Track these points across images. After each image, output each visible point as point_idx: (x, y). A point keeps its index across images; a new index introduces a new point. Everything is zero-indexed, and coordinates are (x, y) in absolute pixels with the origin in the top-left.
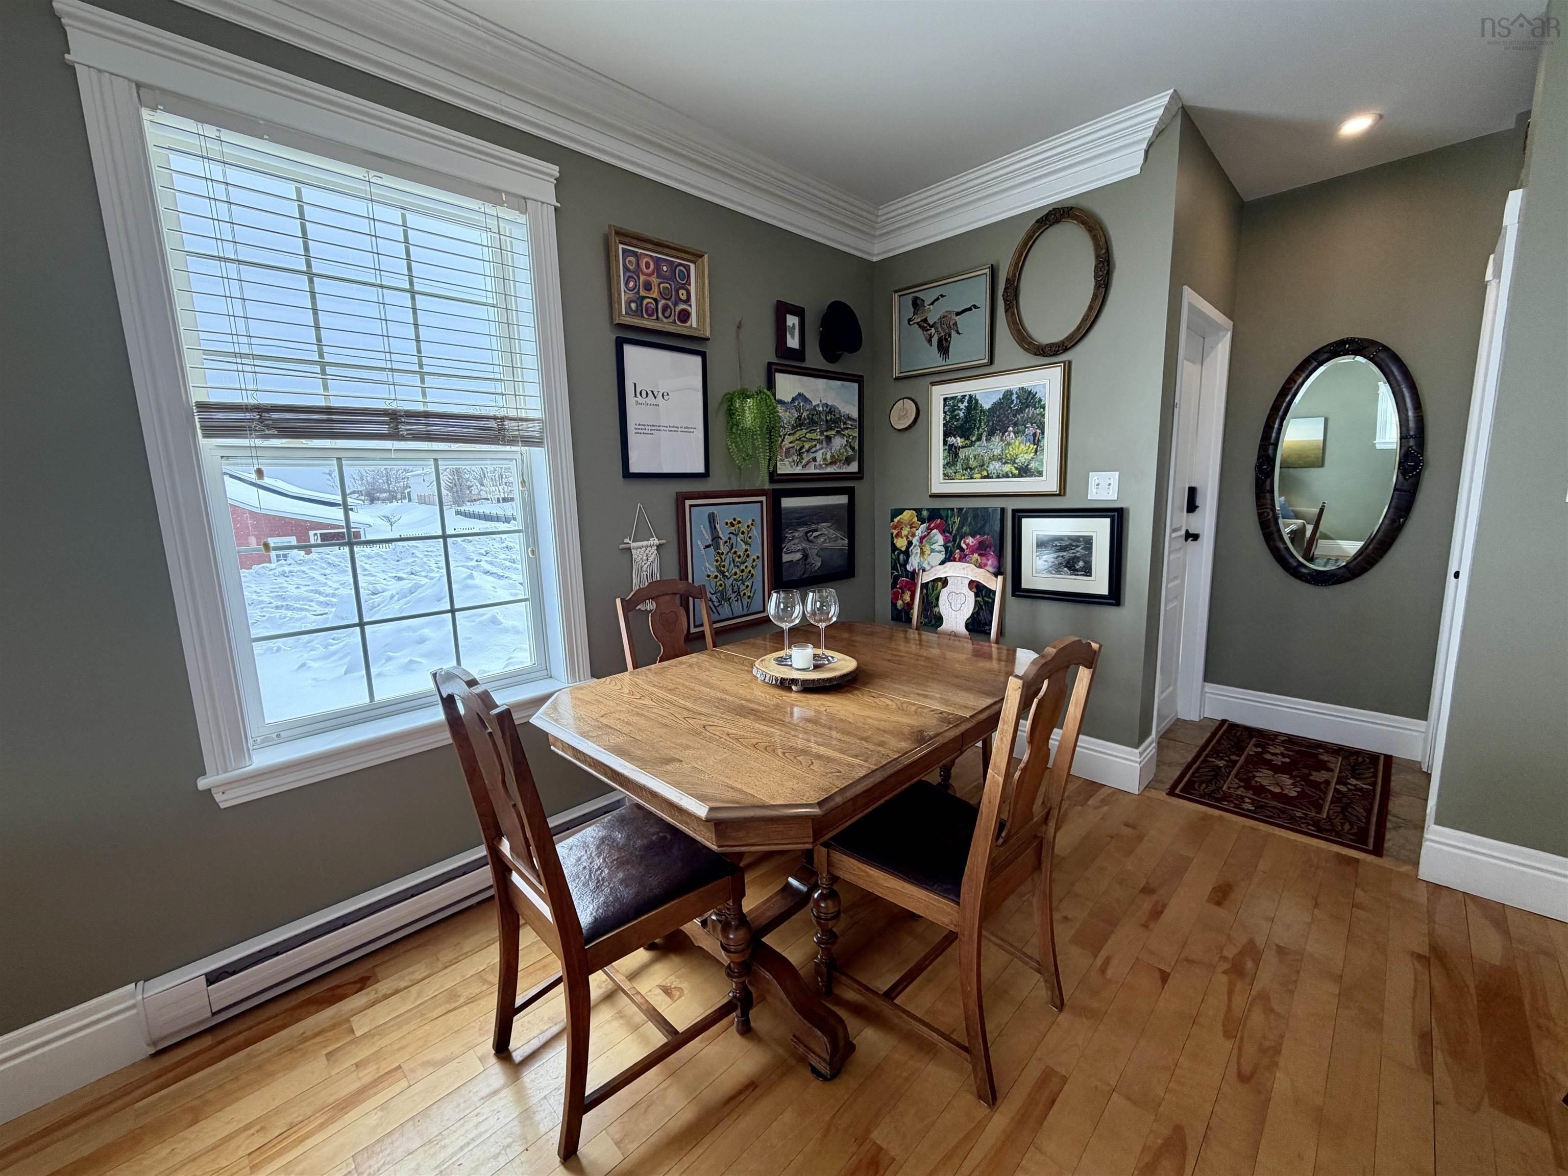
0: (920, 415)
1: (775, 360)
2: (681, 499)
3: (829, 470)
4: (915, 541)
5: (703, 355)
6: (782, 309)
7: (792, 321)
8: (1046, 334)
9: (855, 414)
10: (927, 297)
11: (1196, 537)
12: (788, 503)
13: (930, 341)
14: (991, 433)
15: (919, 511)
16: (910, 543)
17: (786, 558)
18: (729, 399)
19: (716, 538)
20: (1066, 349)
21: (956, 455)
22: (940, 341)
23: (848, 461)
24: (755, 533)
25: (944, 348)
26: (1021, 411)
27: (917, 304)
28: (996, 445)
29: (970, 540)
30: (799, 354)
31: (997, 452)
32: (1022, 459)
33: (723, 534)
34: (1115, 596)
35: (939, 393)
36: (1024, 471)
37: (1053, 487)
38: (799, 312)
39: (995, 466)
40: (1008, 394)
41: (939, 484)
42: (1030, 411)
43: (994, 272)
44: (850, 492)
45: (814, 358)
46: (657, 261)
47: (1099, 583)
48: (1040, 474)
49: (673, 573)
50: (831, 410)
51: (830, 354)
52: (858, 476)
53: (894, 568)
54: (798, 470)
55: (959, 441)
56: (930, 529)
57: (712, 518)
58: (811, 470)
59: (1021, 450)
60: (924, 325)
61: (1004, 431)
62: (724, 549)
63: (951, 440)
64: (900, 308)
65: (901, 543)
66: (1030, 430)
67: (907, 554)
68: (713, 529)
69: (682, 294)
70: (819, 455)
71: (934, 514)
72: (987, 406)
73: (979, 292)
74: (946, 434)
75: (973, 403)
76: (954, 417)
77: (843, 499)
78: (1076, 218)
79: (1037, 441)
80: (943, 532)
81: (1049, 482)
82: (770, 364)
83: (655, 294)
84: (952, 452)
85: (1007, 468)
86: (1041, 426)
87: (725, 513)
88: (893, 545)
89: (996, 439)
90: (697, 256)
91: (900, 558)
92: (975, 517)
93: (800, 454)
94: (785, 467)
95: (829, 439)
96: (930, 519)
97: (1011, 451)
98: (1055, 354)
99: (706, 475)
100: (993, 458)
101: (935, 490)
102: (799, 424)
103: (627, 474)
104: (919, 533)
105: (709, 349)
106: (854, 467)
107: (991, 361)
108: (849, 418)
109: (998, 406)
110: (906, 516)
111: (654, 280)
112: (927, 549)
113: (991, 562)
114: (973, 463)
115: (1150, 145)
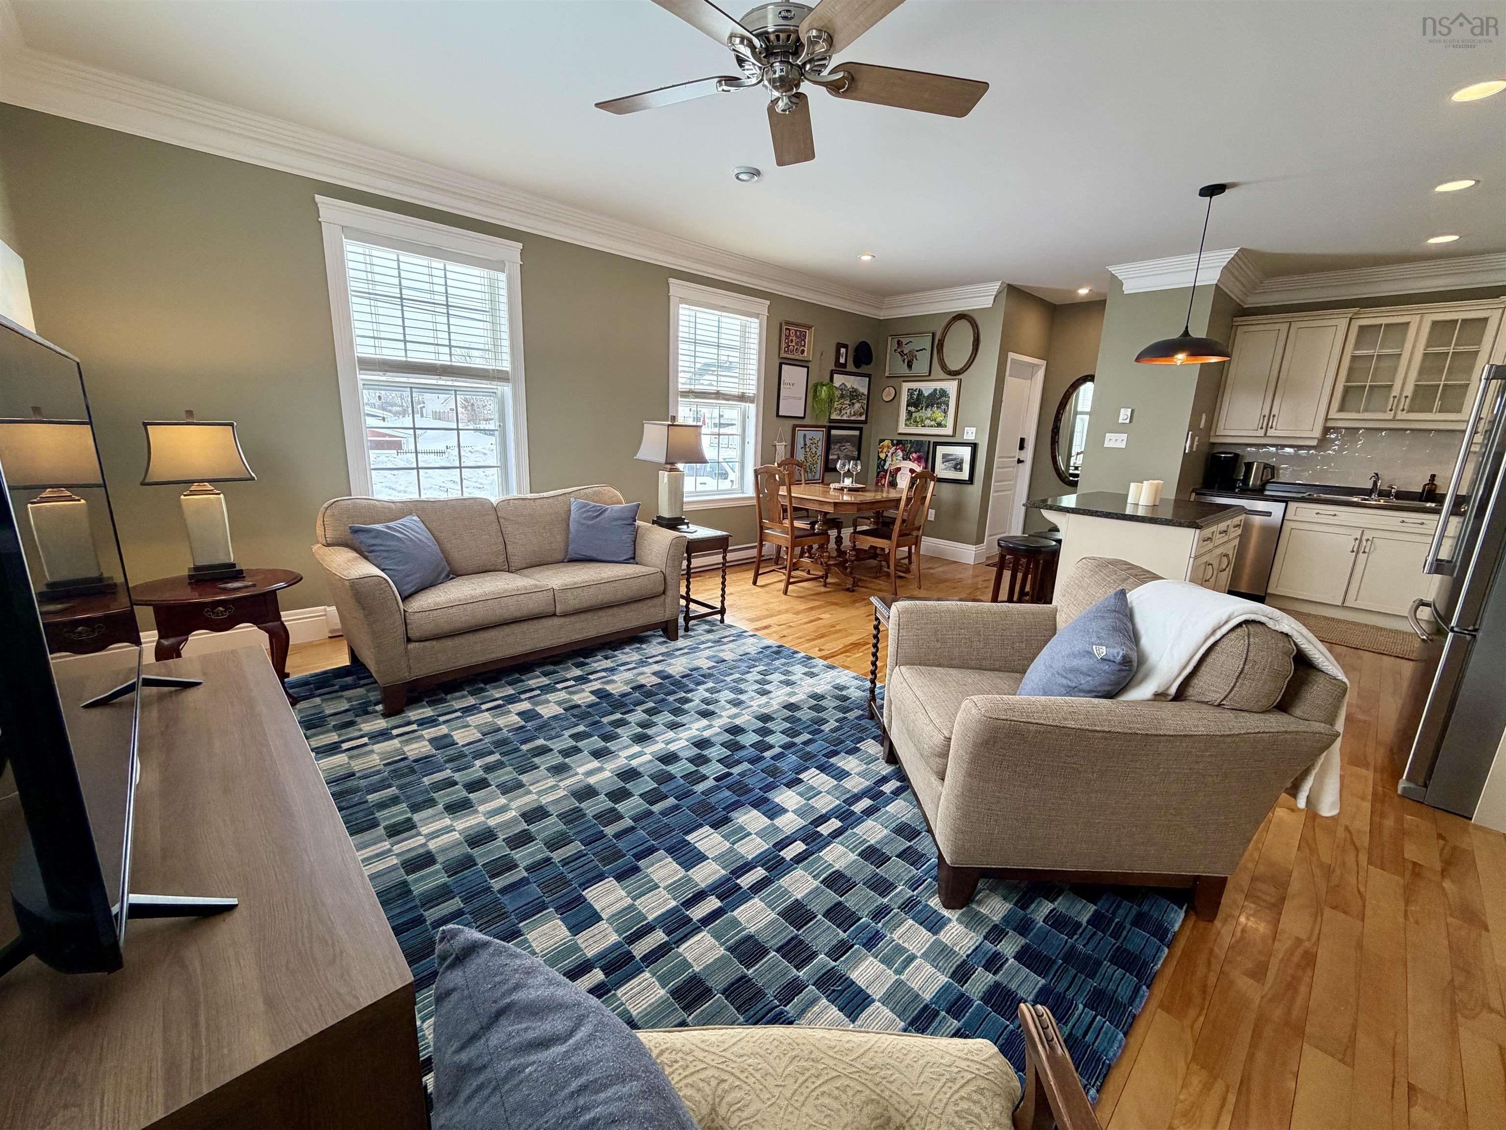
0: (897, 394)
1: (834, 368)
2: (794, 427)
3: (852, 418)
4: (889, 455)
5: (808, 367)
6: (839, 346)
7: (843, 350)
8: (954, 367)
9: (866, 393)
10: (904, 341)
11: (1022, 461)
12: (834, 432)
13: (904, 361)
14: (927, 407)
15: (892, 441)
16: (887, 456)
17: (831, 457)
18: (816, 386)
19: (805, 445)
20: (959, 374)
21: (911, 415)
22: (908, 362)
23: (861, 415)
24: (820, 444)
25: (910, 366)
26: (940, 398)
27: (899, 343)
28: (929, 413)
29: (914, 455)
30: (844, 365)
31: (929, 415)
32: (939, 420)
33: (808, 444)
34: (971, 480)
35: (906, 386)
36: (939, 425)
37: (951, 433)
38: (845, 346)
39: (927, 422)
40: (935, 390)
41: (902, 429)
42: (944, 399)
43: (934, 335)
44: (861, 429)
45: (851, 367)
46: (796, 331)
47: (965, 475)
48: (946, 426)
49: (788, 456)
50: (855, 390)
51: (857, 364)
52: (865, 422)
53: (878, 468)
54: (839, 418)
55: (913, 409)
56: (896, 449)
57: (805, 436)
58: (845, 418)
59: (939, 415)
60: (902, 353)
61: (932, 406)
62: (808, 450)
63: (910, 408)
64: (891, 344)
65: (882, 456)
66: (943, 407)
67: (885, 461)
68: (805, 441)
69: (803, 343)
70: (848, 411)
71: (899, 442)
72: (926, 395)
73: (926, 343)
74: (908, 406)
75: (920, 392)
76: (911, 398)
77: (857, 433)
78: (967, 320)
79: (945, 412)
80: (902, 451)
81: (949, 431)
82: (832, 370)
83: (794, 344)
84: (910, 413)
85: (933, 423)
86: (948, 406)
87: (810, 435)
88: (879, 457)
89: (929, 409)
90: (809, 328)
91: (881, 463)
92: (917, 445)
93: (840, 411)
94: (834, 416)
95: (853, 404)
96: (897, 444)
97: (934, 416)
98: (955, 375)
99: (804, 418)
100: (927, 418)
101: (900, 431)
102: (842, 396)
103: (778, 415)
104: (891, 451)
105: (810, 365)
106: (863, 418)
107: (930, 375)
108: (863, 394)
109: (930, 395)
110: (886, 442)
111: (794, 338)
112: (894, 459)
113: (923, 465)
114: (918, 419)
115: (996, 296)
